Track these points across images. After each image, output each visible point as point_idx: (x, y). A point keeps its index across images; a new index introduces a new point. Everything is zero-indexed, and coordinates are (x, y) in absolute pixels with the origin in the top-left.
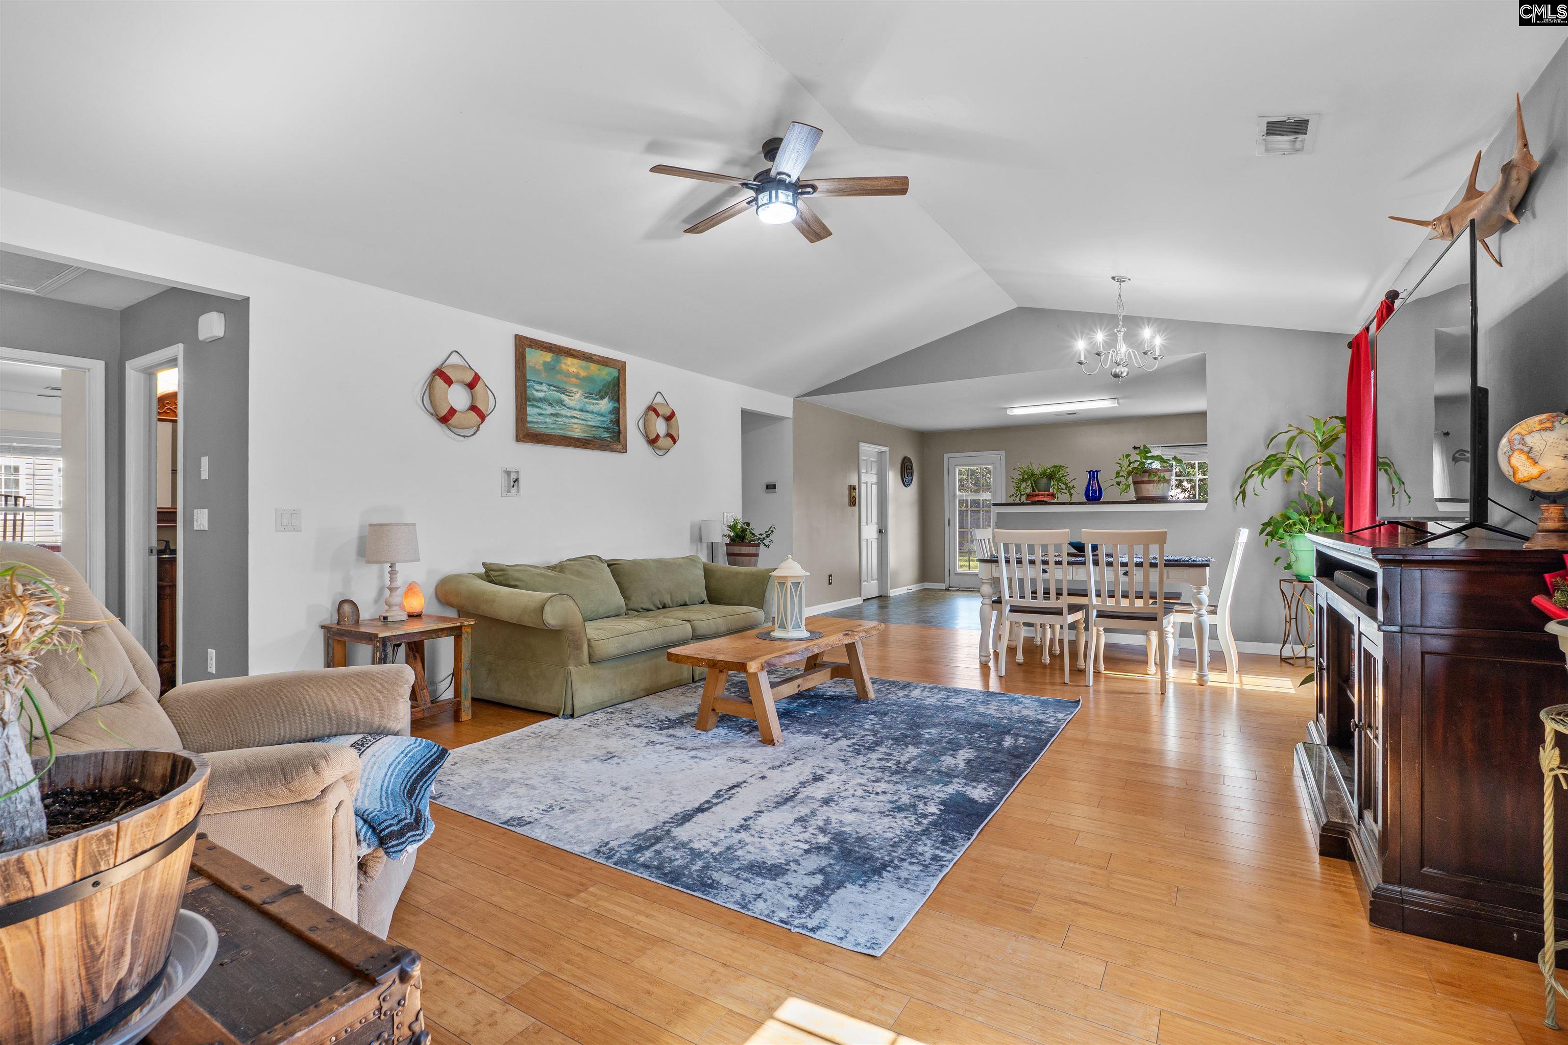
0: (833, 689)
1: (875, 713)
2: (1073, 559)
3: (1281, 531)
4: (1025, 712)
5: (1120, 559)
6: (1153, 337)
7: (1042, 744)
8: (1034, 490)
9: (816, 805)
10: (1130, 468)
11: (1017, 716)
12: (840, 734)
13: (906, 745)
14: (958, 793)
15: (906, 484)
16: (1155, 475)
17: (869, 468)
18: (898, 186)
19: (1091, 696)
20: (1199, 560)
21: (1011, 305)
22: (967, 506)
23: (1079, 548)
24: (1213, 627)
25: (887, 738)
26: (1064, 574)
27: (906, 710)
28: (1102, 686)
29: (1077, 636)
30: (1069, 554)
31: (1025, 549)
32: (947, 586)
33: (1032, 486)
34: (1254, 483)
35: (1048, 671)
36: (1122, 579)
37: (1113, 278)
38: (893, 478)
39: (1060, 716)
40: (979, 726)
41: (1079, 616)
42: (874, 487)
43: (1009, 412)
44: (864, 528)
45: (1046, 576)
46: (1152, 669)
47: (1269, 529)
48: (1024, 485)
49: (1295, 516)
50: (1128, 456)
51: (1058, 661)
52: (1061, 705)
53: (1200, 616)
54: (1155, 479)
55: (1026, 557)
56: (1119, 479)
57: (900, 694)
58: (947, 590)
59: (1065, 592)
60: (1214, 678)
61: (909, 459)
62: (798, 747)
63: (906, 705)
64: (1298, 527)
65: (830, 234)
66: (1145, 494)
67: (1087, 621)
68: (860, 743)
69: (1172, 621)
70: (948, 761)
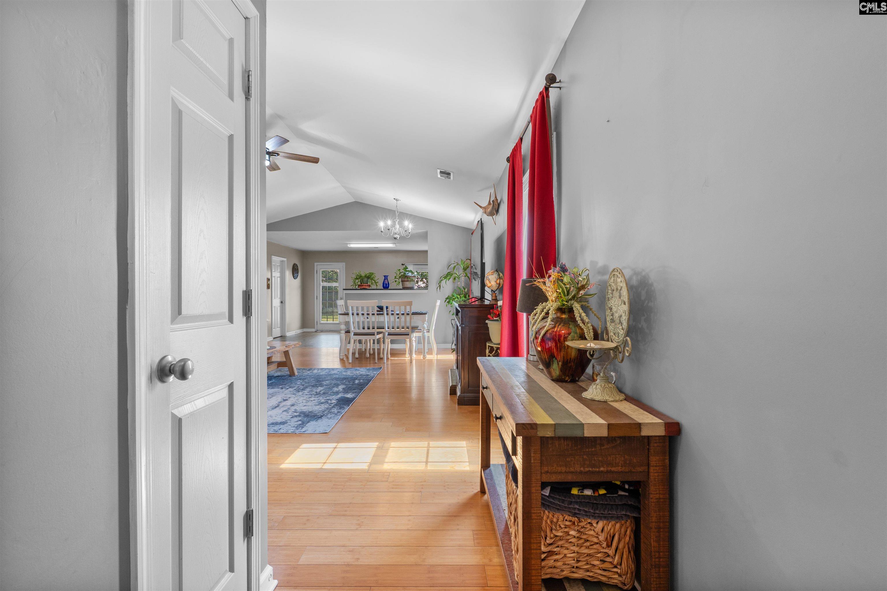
0: (276, 374)
1: (300, 379)
2: (379, 313)
3: (451, 301)
4: (361, 373)
5: (396, 312)
6: (409, 225)
7: (369, 381)
8: (361, 283)
9: (289, 407)
10: (400, 275)
11: (359, 374)
12: (288, 387)
13: (318, 387)
14: (342, 397)
15: (295, 278)
16: (409, 278)
17: (276, 270)
18: (315, 160)
19: (386, 366)
20: (424, 312)
21: (353, 200)
22: (326, 290)
23: (381, 308)
24: (428, 337)
25: (309, 386)
26: (375, 319)
27: (313, 377)
28: (389, 362)
29: (380, 346)
30: (377, 311)
31: (360, 309)
32: (316, 330)
33: (361, 282)
34: (443, 282)
35: (368, 360)
36: (397, 320)
37: (394, 199)
38: (288, 274)
39: (375, 373)
40: (345, 379)
41: (381, 336)
42: (279, 279)
43: (349, 246)
44: (274, 300)
45: (368, 320)
46: (407, 355)
47: (448, 300)
48: (357, 281)
49: (455, 295)
50: (399, 270)
51: (372, 356)
52: (374, 369)
53: (424, 333)
54: (409, 280)
55: (360, 312)
56: (396, 280)
57: (309, 372)
58: (315, 332)
59: (376, 328)
60: (428, 357)
61: (297, 265)
62: (271, 393)
63: (312, 375)
64: (456, 299)
65: (280, 169)
66: (406, 286)
67: (384, 338)
68: (298, 389)
69: (415, 335)
70: (335, 389)
